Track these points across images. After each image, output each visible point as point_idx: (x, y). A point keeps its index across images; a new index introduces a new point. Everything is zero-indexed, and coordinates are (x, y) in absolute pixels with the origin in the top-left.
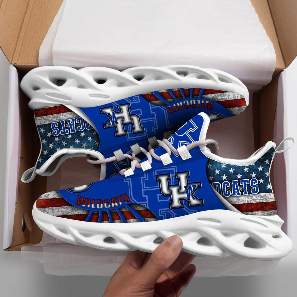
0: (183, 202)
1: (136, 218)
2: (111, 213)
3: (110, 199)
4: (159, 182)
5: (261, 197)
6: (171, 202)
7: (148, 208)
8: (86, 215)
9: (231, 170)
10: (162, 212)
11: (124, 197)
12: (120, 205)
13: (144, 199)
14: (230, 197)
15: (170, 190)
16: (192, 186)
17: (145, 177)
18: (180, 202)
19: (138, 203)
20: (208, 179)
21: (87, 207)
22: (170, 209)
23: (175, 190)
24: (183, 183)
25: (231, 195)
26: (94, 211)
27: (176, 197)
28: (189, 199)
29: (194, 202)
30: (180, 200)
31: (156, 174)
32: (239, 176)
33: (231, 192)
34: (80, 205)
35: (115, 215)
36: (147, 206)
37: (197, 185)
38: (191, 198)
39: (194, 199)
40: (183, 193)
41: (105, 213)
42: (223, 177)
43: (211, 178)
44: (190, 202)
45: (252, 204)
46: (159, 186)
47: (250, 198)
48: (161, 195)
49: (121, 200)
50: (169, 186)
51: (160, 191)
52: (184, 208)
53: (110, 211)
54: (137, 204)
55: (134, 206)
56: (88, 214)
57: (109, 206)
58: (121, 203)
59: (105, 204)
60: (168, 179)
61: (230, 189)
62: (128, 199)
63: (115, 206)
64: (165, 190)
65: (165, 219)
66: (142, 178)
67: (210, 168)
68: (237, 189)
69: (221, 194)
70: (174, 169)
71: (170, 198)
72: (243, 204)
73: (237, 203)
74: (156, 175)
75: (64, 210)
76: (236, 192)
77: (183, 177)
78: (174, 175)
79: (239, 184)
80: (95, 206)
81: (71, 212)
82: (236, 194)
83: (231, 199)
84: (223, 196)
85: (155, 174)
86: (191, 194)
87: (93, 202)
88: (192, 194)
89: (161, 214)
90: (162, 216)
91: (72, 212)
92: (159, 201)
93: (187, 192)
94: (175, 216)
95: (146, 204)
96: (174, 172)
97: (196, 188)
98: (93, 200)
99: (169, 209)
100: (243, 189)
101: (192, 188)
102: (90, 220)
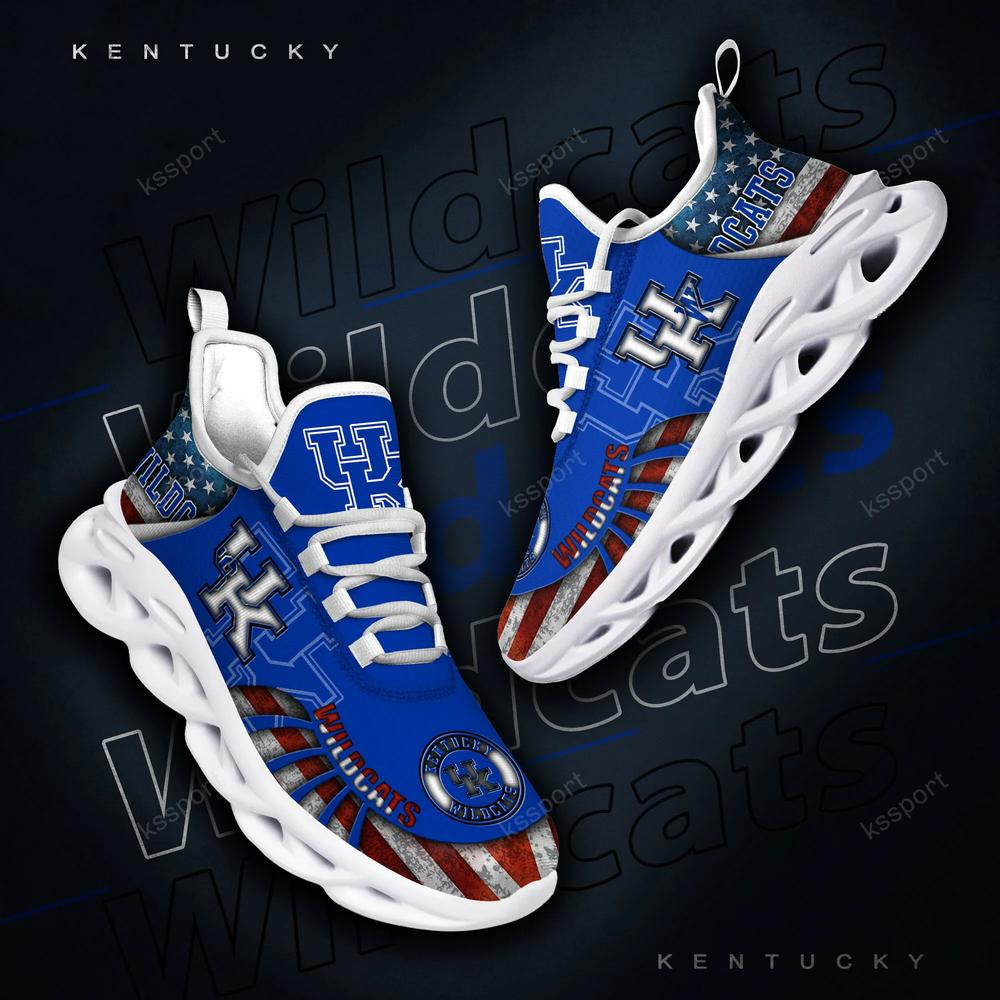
0: (703, 337)
1: (671, 459)
2: (628, 505)
3: (601, 488)
4: (630, 357)
5: (806, 177)
6: (687, 360)
7: (667, 418)
8: (599, 562)
9: (711, 196)
10: (693, 395)
11: (614, 456)
12: (623, 475)
13: (645, 413)
14: (762, 235)
15: (661, 347)
16: (685, 296)
17: (602, 381)
18: (700, 342)
19: (643, 433)
20: (695, 253)
21: (585, 549)
22: (699, 374)
23: (667, 336)
24: (666, 308)
25: (759, 231)
26: (601, 542)
27: (683, 343)
28: (705, 320)
29: (718, 314)
30: (695, 339)
31: (611, 353)
32: (734, 189)
33: (755, 226)
34: (571, 563)
35: (638, 500)
36: (662, 419)
37: (689, 285)
38: (708, 315)
39: (711, 310)
40: (686, 323)
41: (620, 518)
42: (711, 221)
43: (696, 246)
44: (713, 321)
45: (807, 203)
46: (638, 365)
47: (793, 198)
48: (658, 371)
49: (614, 466)
50: (652, 342)
51: (650, 368)
52: (718, 343)
53: (620, 505)
54: (644, 436)
55: (644, 446)
56: (600, 557)
57: (611, 499)
58: (621, 471)
59: (603, 506)
60: (639, 335)
61: (745, 223)
62: (624, 448)
63: (618, 486)
64: (655, 357)
65: (715, 400)
66: (599, 389)
67: (674, 234)
68: (756, 210)
69: (742, 250)
70: (625, 308)
71: (677, 358)
72: (794, 219)
73: (783, 229)
74: (614, 354)
75: (561, 605)
76: (760, 217)
77: (654, 302)
78: (638, 316)
79: (748, 200)
80: (593, 530)
81: (573, 593)
82: (764, 219)
83: (767, 236)
84: (747, 248)
85: (609, 355)
86: (699, 309)
87: (582, 529)
88: (702, 307)
89: (697, 400)
90: (700, 401)
91: (575, 590)
92: (667, 386)
93: (688, 314)
94: (720, 374)
95: (657, 415)
96: (631, 311)
97: (693, 290)
98: (579, 527)
99: (696, 376)
100: (764, 200)
101: (689, 297)
102: (615, 562)
